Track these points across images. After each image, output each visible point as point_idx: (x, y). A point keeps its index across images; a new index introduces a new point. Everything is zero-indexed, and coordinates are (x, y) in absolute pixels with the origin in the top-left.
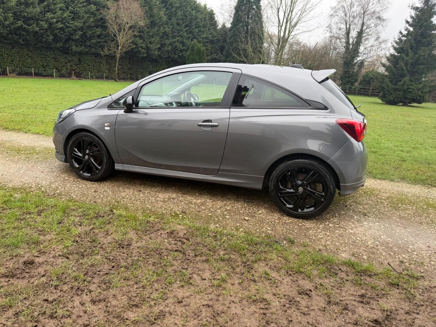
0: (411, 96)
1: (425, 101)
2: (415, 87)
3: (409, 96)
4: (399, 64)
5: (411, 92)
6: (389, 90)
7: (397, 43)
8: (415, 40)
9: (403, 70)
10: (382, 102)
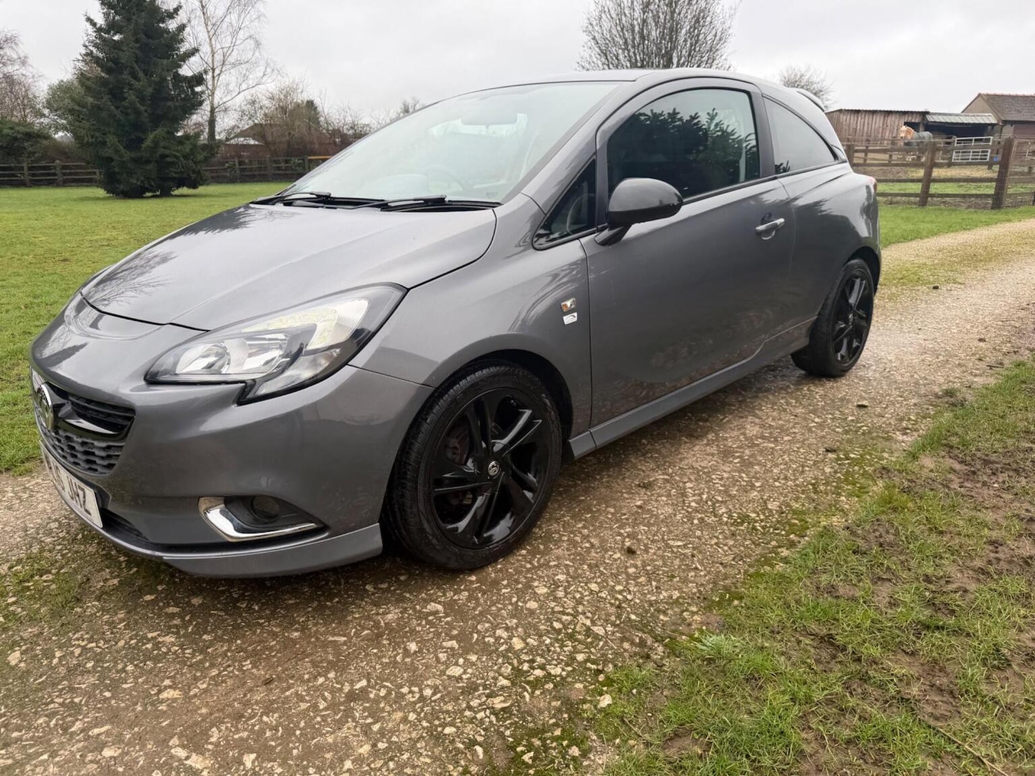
0: (176, 173)
1: (206, 180)
2: (178, 151)
3: (173, 173)
4: (126, 98)
5: (172, 163)
6: (124, 162)
7: (96, 46)
8: (137, 41)
9: (138, 113)
10: (108, 195)
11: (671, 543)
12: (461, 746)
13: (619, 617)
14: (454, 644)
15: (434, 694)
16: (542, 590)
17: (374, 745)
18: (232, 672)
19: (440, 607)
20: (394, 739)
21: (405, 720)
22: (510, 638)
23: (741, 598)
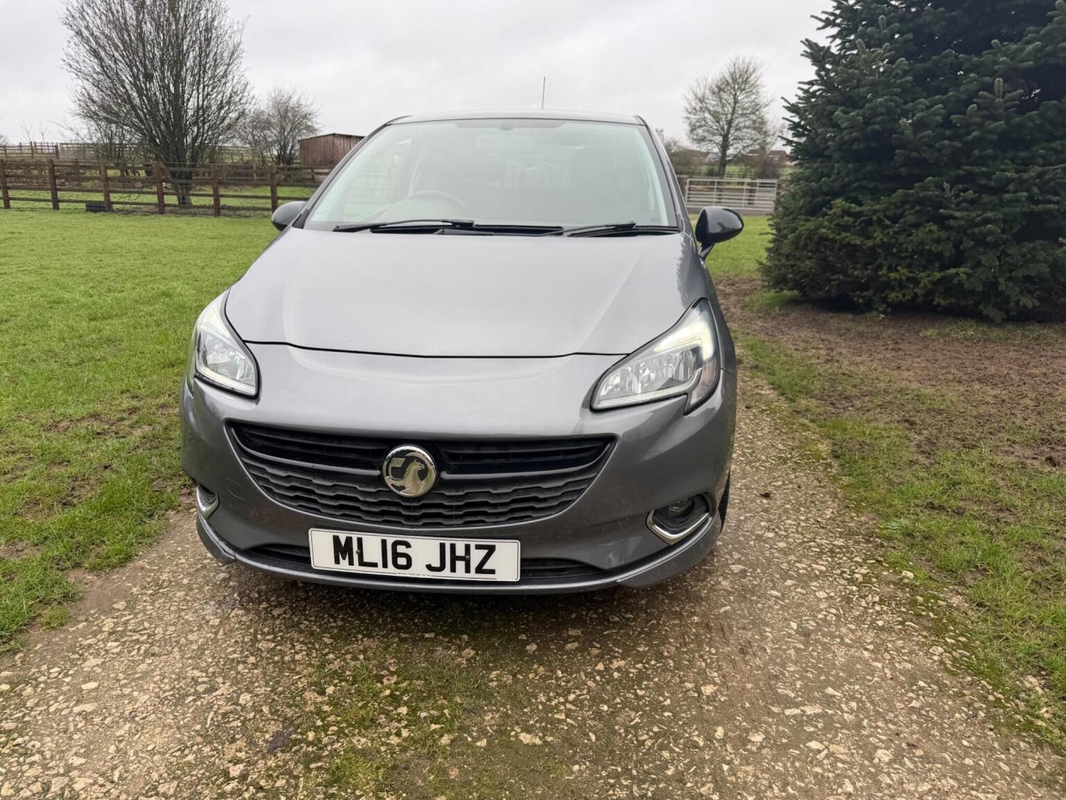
11: (775, 484)
12: (899, 627)
13: (832, 532)
14: (789, 582)
15: (838, 610)
16: (771, 535)
17: (866, 649)
18: (711, 658)
19: (740, 566)
20: (868, 641)
21: (852, 631)
22: (810, 566)
23: (862, 501)
